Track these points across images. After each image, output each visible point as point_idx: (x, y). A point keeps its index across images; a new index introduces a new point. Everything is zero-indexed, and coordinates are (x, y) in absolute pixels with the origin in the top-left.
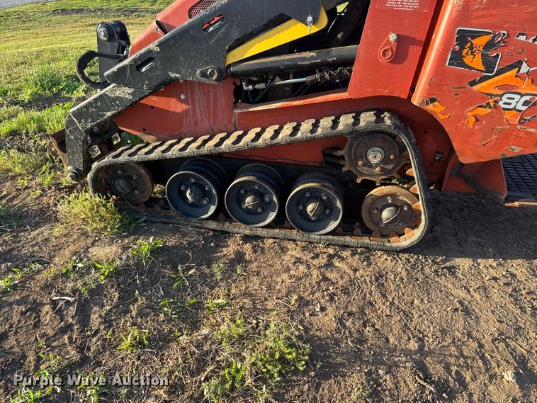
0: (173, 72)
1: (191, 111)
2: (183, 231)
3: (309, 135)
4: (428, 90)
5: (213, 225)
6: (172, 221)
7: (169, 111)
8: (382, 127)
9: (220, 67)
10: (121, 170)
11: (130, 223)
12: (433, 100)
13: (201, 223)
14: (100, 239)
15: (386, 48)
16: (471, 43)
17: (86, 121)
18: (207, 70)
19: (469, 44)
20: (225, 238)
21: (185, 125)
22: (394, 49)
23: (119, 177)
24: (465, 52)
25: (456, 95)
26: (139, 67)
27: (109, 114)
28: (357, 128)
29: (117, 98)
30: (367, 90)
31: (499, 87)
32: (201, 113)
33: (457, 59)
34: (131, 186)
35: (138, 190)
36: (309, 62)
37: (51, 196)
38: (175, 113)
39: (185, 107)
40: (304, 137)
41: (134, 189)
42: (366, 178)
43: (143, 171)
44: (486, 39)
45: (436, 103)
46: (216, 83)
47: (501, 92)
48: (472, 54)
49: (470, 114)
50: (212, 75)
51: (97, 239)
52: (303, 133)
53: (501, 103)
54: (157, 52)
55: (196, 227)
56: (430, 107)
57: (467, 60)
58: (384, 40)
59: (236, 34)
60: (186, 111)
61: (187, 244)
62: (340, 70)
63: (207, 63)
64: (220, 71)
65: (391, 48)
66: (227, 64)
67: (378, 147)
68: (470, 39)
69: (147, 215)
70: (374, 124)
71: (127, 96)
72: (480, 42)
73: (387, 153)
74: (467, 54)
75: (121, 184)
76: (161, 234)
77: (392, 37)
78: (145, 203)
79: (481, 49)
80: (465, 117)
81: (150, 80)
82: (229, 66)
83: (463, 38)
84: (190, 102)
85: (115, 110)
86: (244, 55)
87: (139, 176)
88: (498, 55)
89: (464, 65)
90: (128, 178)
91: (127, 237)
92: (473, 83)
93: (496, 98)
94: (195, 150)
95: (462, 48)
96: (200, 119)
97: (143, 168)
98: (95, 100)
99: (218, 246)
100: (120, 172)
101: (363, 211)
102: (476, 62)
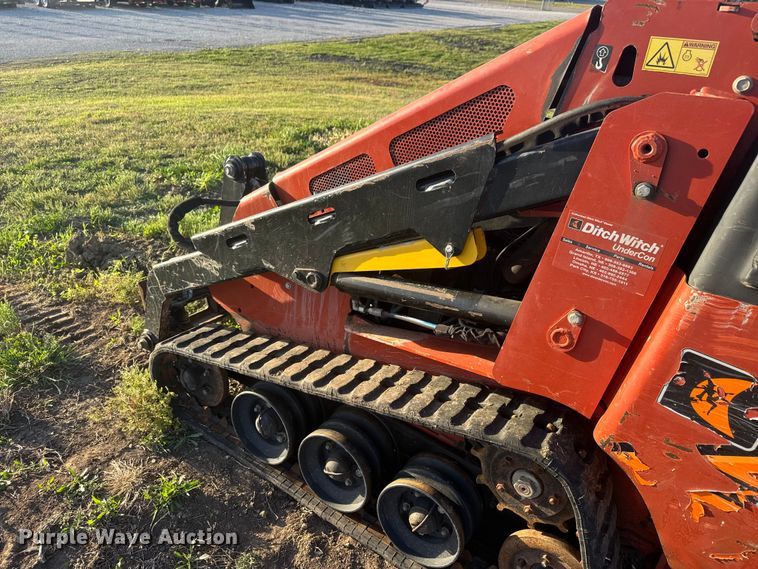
0: (267, 261)
1: (295, 305)
2: (237, 474)
3: (417, 417)
4: (619, 428)
5: (277, 480)
6: (230, 451)
7: (269, 297)
8: (530, 453)
9: (323, 272)
11: (181, 434)
12: (626, 448)
13: (263, 470)
14: (133, 448)
15: (561, 329)
16: (710, 382)
17: (168, 284)
18: (307, 272)
19: (705, 383)
20: (287, 507)
21: (286, 320)
22: (576, 337)
24: (695, 393)
25: (672, 456)
26: (230, 242)
27: (192, 285)
28: (492, 438)
29: (203, 270)
30: (524, 380)
32: (307, 312)
33: (679, 397)
34: (198, 383)
35: (208, 391)
36: (442, 307)
37: (130, 351)
38: (276, 301)
39: (289, 298)
40: (410, 416)
41: (202, 388)
42: (511, 509)
45: (632, 454)
46: (316, 292)
48: (710, 400)
49: (695, 498)
50: (310, 280)
51: (130, 446)
52: (409, 410)
54: (251, 231)
55: (257, 474)
56: (621, 457)
58: (557, 318)
59: (348, 238)
60: (290, 304)
61: (229, 500)
62: (486, 334)
63: (307, 264)
64: (321, 277)
65: (570, 334)
66: (333, 272)
67: (532, 473)
68: (708, 375)
69: (205, 430)
70: (518, 445)
71: (214, 271)
73: (546, 488)
74: (700, 397)
75: (185, 377)
76: (208, 468)
77: (573, 318)
79: (729, 399)
80: (686, 500)
81: (240, 261)
82: (336, 274)
83: (694, 369)
84: (296, 294)
85: (199, 282)
86: (357, 266)
89: (691, 413)
90: (197, 372)
91: (166, 456)
92: (707, 450)
94: (267, 374)
95: (691, 385)
98: (180, 264)
99: (270, 518)
100: (190, 361)
101: (502, 556)
102: (717, 418)
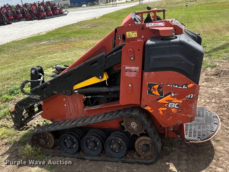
0: (55, 91)
1: (68, 110)
5: (77, 156)
6: (61, 155)
10: (42, 135)
12: (146, 106)
15: (129, 88)
17: (22, 106)
19: (153, 88)
21: (67, 115)
22: (132, 89)
23: (41, 138)
24: (152, 90)
25: (153, 103)
26: (43, 89)
29: (34, 99)
31: (167, 101)
32: (72, 110)
33: (150, 92)
34: (46, 141)
35: (49, 143)
41: (47, 142)
43: (50, 135)
44: (158, 86)
45: (148, 107)
47: (168, 102)
49: (160, 110)
50: (68, 93)
53: (169, 106)
55: (71, 157)
56: (146, 108)
57: (154, 92)
63: (66, 89)
64: (71, 91)
67: (134, 122)
68: (152, 86)
69: (52, 153)
71: (38, 98)
72: (156, 87)
73: (138, 124)
74: (153, 90)
77: (130, 85)
78: (52, 148)
79: (157, 89)
83: (150, 86)
85: (33, 103)
87: (49, 137)
88: (163, 91)
89: (153, 94)
90: (45, 138)
92: (158, 100)
93: (167, 104)
95: (151, 89)
96: (72, 113)
97: (50, 134)
98: (26, 99)
100: (42, 136)
101: (135, 147)
102: (157, 93)
